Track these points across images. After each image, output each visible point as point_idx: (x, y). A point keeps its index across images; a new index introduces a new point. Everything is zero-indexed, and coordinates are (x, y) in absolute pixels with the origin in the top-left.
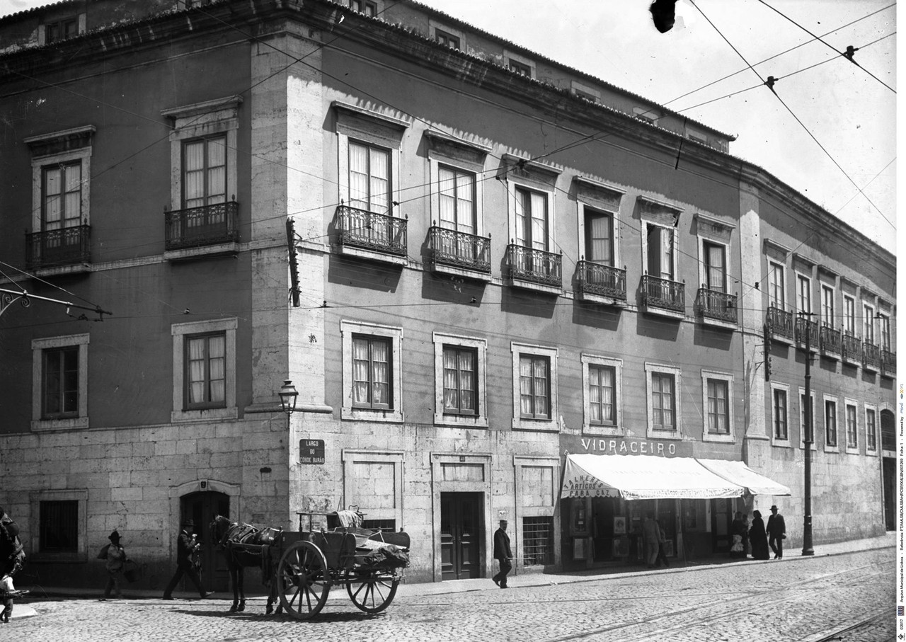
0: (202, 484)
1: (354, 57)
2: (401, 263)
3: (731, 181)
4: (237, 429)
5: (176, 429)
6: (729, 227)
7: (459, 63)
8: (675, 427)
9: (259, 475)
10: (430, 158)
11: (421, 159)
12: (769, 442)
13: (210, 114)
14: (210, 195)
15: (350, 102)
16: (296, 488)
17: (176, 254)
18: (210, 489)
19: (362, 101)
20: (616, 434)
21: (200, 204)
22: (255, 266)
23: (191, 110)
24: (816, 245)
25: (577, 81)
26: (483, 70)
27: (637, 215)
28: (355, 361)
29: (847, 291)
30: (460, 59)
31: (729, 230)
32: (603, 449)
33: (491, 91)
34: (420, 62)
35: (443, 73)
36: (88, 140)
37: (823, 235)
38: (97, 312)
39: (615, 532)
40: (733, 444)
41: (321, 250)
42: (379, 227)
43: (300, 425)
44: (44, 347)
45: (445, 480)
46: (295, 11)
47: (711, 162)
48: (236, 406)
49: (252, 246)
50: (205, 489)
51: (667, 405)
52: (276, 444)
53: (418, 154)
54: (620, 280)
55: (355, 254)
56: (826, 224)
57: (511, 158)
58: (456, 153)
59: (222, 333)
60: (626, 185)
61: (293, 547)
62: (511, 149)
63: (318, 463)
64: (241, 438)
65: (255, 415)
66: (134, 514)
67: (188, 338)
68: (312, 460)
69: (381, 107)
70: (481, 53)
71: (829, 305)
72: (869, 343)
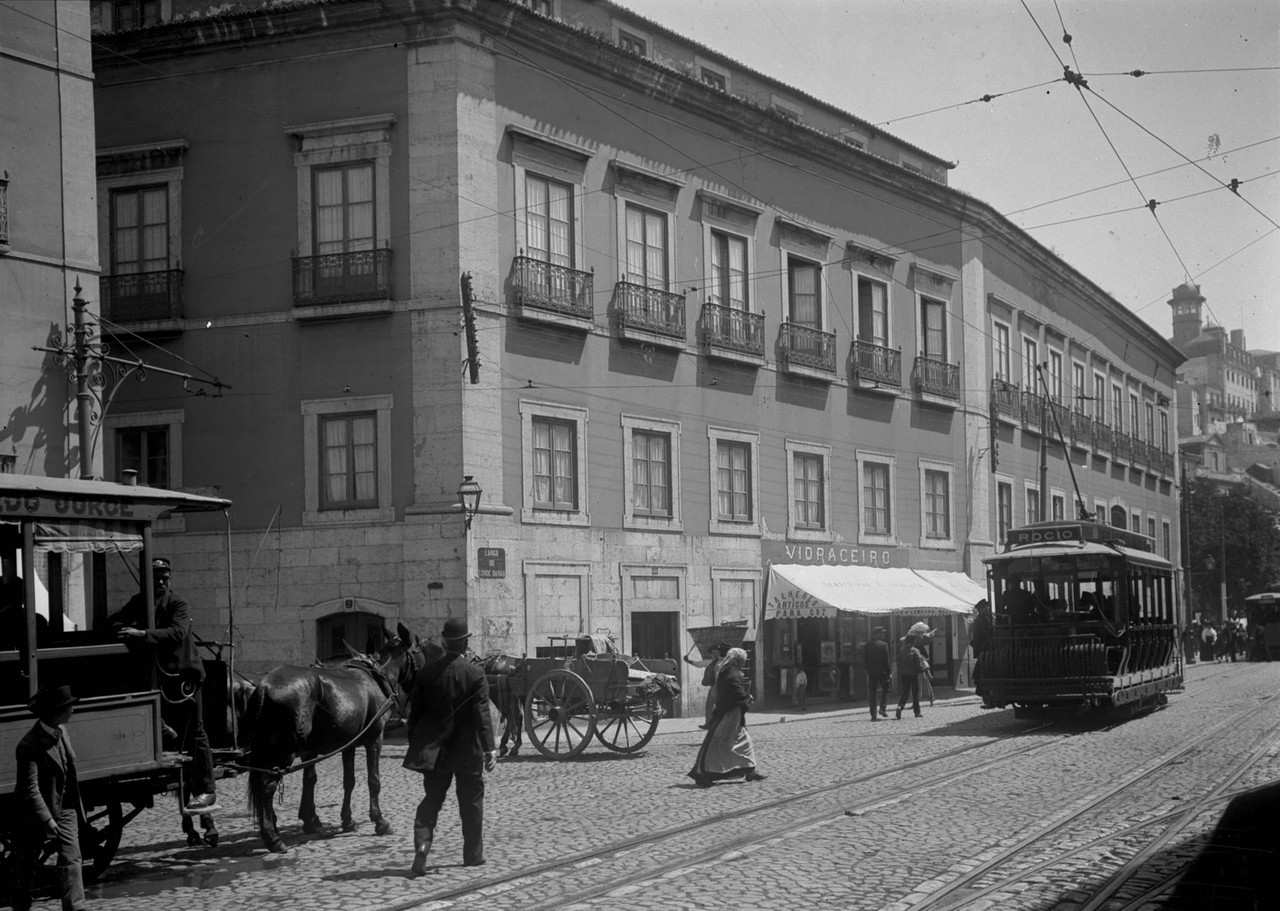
0: (347, 605)
1: (530, 68)
2: (587, 327)
3: (952, 222)
4: (393, 535)
5: (309, 534)
6: (950, 279)
7: (650, 75)
8: (889, 531)
9: (427, 591)
10: (616, 195)
11: (606, 196)
12: (993, 548)
13: (351, 135)
14: (351, 238)
15: (526, 125)
16: (475, 607)
17: (309, 312)
18: (358, 610)
19: (540, 124)
20: (825, 539)
21: (338, 249)
22: (416, 330)
23: (326, 129)
24: (1043, 299)
25: (777, 95)
26: (677, 84)
27: (846, 264)
28: (536, 451)
29: (1077, 357)
30: (651, 70)
31: (950, 282)
32: (810, 558)
33: (683, 109)
34: (605, 74)
35: (630, 88)
36: (178, 157)
37: (1050, 287)
38: (215, 385)
39: (823, 661)
40: (954, 550)
41: (498, 312)
42: (560, 283)
43: (478, 531)
44: (118, 426)
45: (636, 598)
46: (465, 12)
47: (930, 197)
48: (393, 505)
49: (411, 305)
50: (352, 610)
51: (880, 504)
52: (448, 553)
53: (603, 190)
54: (828, 346)
55: (535, 317)
56: (1054, 272)
57: (708, 194)
58: (646, 189)
59: (372, 414)
60: (835, 228)
61: (546, 678)
62: (706, 183)
63: (499, 577)
64: (402, 545)
65: (421, 517)
66: (253, 641)
67: (323, 419)
68: (491, 573)
69: (561, 131)
70: (670, 60)
71: (1057, 374)
72: (1099, 423)
